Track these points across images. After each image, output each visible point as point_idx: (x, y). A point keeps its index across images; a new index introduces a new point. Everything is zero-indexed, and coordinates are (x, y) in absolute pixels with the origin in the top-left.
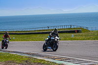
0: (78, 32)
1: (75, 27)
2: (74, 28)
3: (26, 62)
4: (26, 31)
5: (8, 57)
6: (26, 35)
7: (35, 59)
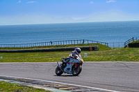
0: (94, 49)
1: (90, 42)
2: (88, 44)
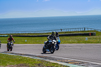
2: (88, 31)
3: (39, 65)
4: (39, 34)
5: (20, 60)
6: (39, 38)
7: (48, 62)
